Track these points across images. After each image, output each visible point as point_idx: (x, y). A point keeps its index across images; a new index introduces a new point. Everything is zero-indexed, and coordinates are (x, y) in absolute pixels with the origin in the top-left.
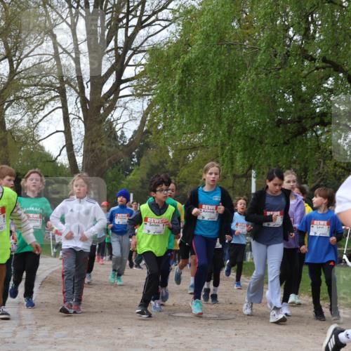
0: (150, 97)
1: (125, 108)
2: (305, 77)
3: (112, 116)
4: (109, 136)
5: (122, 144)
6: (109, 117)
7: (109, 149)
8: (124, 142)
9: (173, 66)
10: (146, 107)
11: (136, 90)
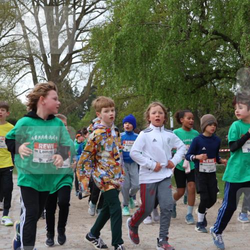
0: (94, 63)
1: (77, 71)
2: (203, 46)
3: (68, 77)
4: (66, 91)
5: (76, 97)
6: (66, 77)
7: (67, 100)
8: (77, 95)
9: (110, 40)
10: (91, 70)
11: (84, 58)
